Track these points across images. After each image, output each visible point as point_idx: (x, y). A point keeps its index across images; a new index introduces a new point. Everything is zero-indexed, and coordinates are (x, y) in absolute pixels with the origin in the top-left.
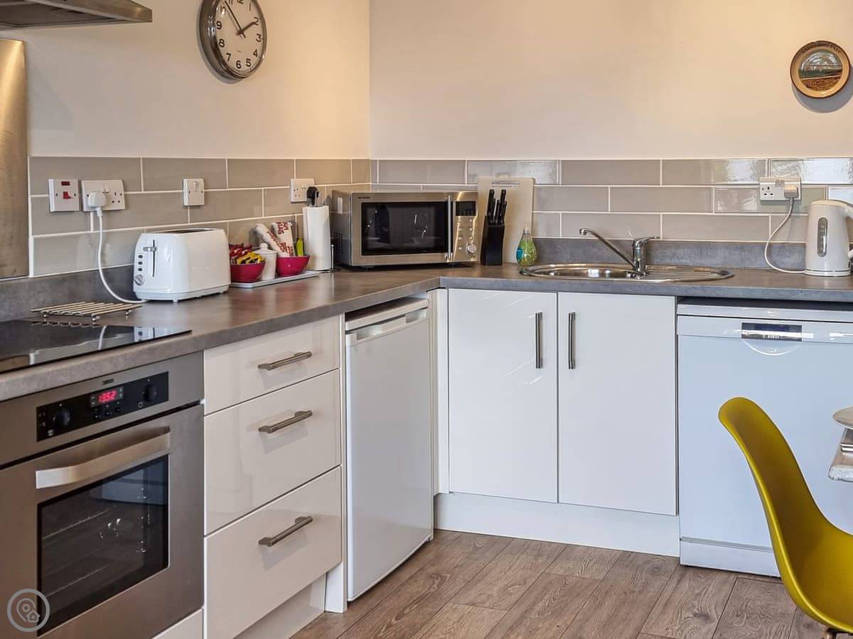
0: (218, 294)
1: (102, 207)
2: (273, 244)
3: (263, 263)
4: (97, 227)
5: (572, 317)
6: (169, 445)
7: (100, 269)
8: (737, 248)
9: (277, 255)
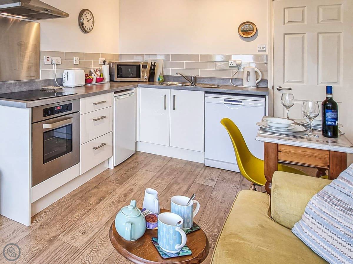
0: (82, 86)
1: (56, 63)
2: (95, 74)
3: (93, 79)
4: (55, 68)
5: (174, 96)
6: (72, 121)
7: (55, 78)
8: (222, 80)
9: (96, 77)
